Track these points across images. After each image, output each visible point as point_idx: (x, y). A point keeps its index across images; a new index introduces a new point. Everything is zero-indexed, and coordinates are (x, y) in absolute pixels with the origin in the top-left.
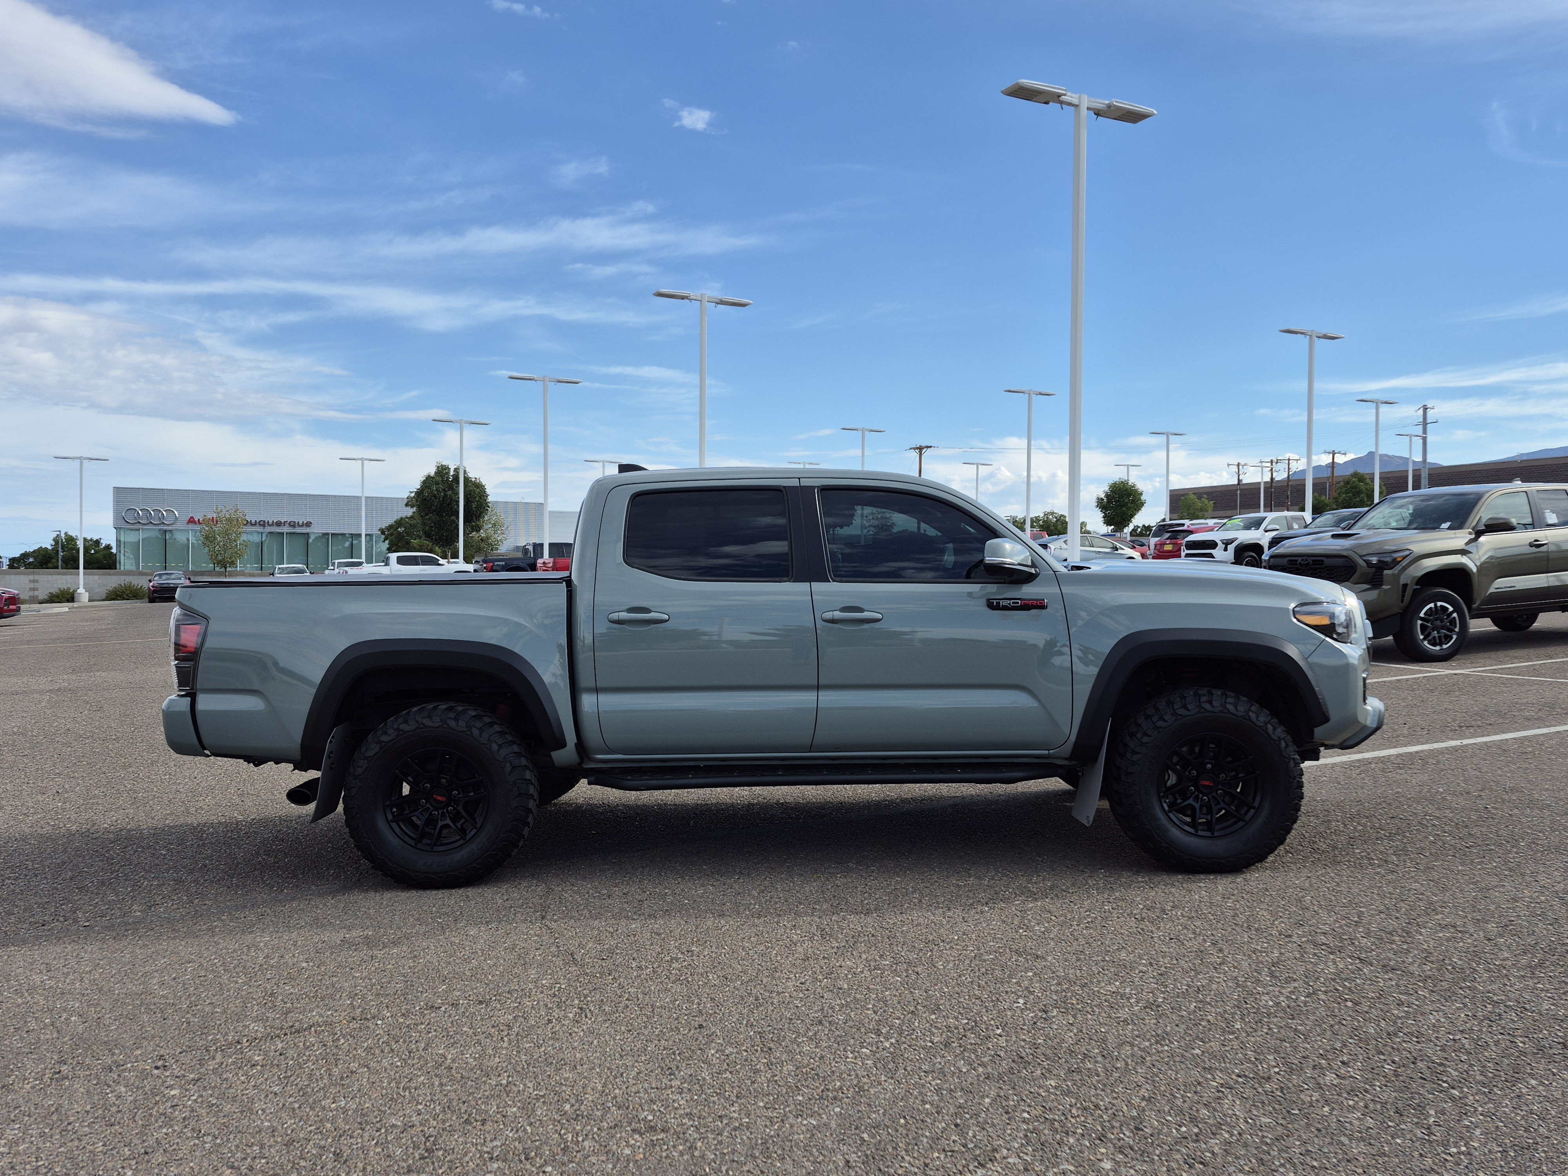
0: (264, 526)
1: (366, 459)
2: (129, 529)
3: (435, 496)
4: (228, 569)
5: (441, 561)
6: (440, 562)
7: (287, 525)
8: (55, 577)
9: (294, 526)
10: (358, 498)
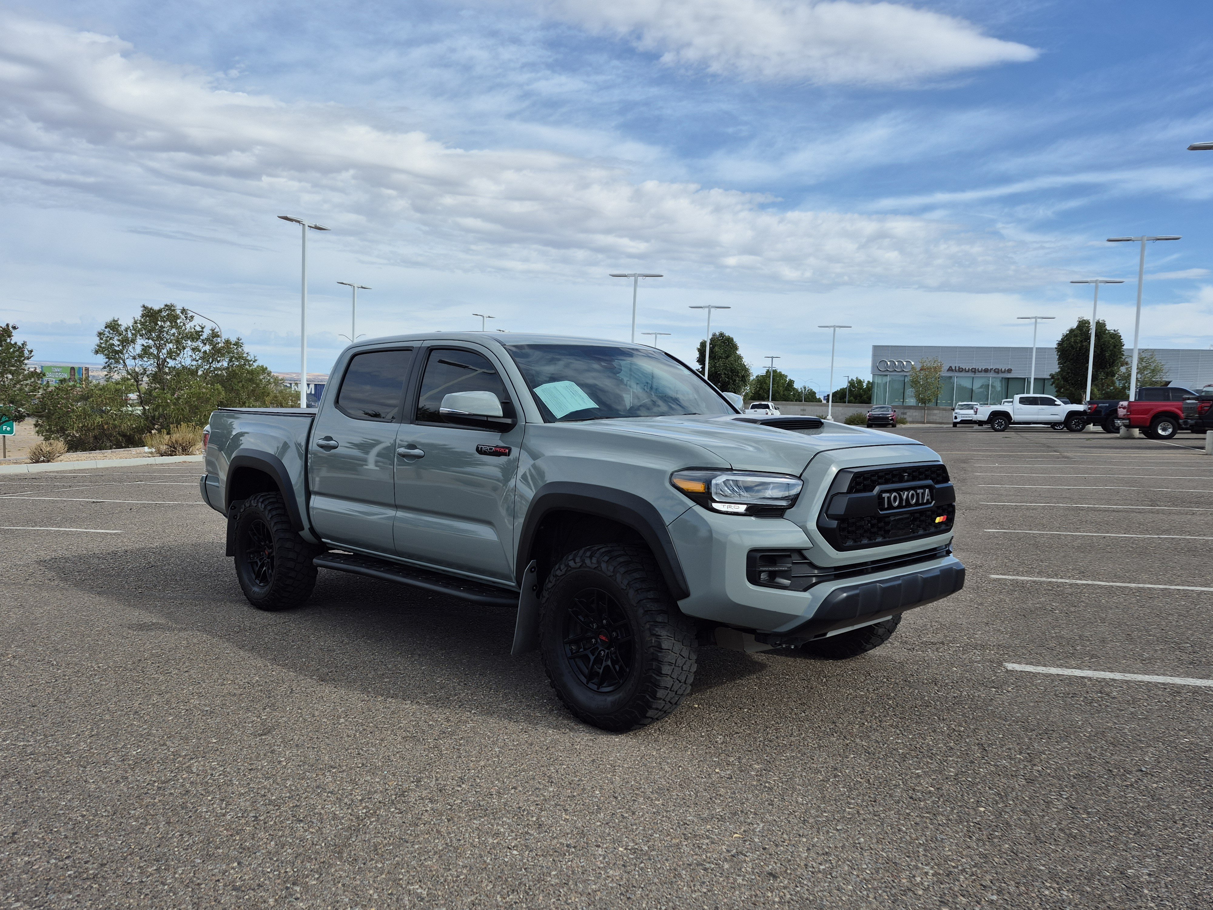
0: (975, 372)
1: (1039, 318)
2: (881, 375)
3: (1072, 346)
4: (927, 405)
5: (1058, 402)
6: (1056, 403)
7: (992, 371)
8: (816, 408)
9: (998, 373)
10: (1032, 348)
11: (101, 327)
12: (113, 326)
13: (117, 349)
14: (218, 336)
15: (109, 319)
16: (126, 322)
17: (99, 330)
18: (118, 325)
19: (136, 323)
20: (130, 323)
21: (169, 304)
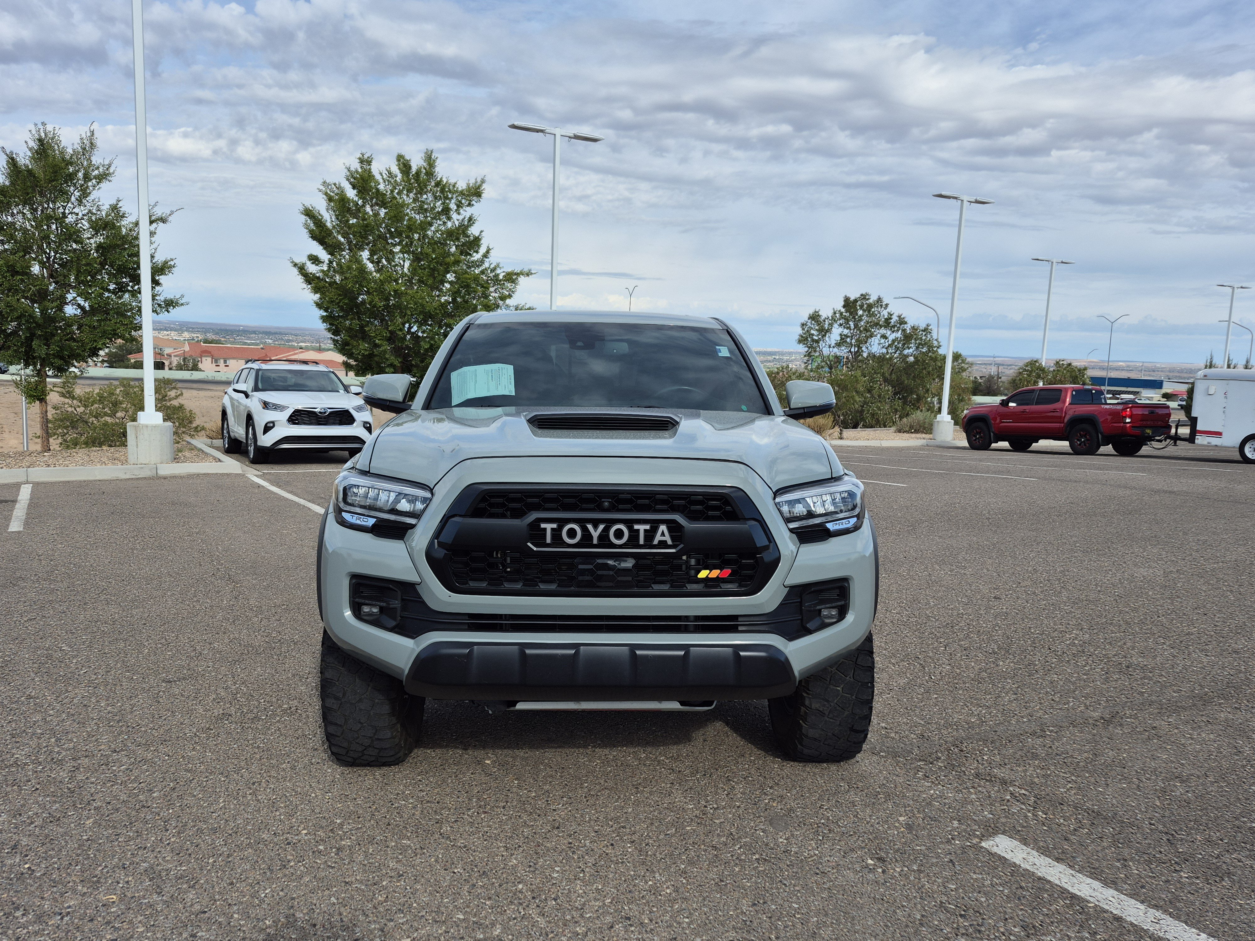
11: (805, 318)
12: (815, 317)
13: (817, 338)
14: (906, 323)
15: (811, 311)
16: (826, 313)
17: (803, 321)
18: (818, 315)
19: (835, 313)
20: (830, 314)
21: (864, 293)
